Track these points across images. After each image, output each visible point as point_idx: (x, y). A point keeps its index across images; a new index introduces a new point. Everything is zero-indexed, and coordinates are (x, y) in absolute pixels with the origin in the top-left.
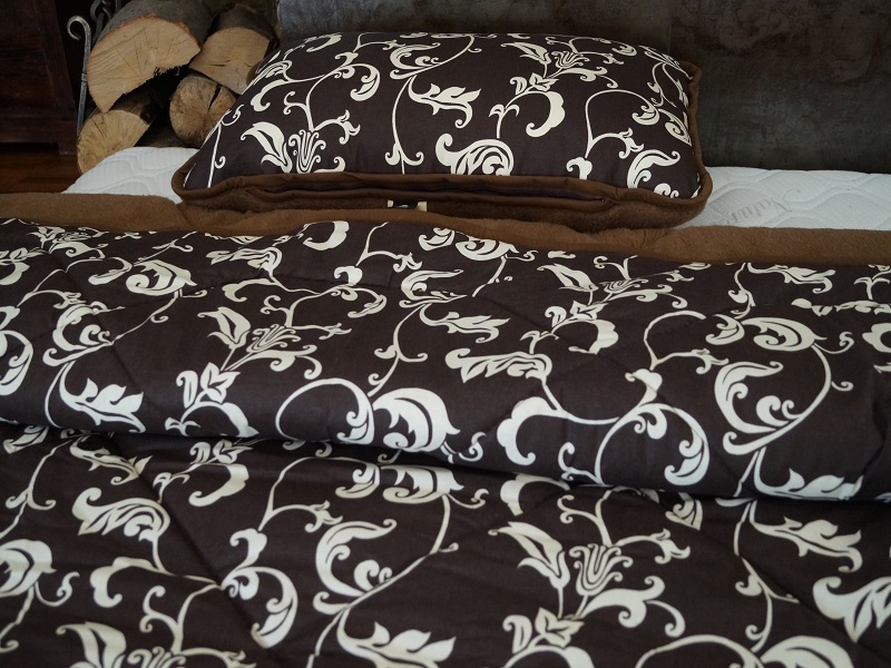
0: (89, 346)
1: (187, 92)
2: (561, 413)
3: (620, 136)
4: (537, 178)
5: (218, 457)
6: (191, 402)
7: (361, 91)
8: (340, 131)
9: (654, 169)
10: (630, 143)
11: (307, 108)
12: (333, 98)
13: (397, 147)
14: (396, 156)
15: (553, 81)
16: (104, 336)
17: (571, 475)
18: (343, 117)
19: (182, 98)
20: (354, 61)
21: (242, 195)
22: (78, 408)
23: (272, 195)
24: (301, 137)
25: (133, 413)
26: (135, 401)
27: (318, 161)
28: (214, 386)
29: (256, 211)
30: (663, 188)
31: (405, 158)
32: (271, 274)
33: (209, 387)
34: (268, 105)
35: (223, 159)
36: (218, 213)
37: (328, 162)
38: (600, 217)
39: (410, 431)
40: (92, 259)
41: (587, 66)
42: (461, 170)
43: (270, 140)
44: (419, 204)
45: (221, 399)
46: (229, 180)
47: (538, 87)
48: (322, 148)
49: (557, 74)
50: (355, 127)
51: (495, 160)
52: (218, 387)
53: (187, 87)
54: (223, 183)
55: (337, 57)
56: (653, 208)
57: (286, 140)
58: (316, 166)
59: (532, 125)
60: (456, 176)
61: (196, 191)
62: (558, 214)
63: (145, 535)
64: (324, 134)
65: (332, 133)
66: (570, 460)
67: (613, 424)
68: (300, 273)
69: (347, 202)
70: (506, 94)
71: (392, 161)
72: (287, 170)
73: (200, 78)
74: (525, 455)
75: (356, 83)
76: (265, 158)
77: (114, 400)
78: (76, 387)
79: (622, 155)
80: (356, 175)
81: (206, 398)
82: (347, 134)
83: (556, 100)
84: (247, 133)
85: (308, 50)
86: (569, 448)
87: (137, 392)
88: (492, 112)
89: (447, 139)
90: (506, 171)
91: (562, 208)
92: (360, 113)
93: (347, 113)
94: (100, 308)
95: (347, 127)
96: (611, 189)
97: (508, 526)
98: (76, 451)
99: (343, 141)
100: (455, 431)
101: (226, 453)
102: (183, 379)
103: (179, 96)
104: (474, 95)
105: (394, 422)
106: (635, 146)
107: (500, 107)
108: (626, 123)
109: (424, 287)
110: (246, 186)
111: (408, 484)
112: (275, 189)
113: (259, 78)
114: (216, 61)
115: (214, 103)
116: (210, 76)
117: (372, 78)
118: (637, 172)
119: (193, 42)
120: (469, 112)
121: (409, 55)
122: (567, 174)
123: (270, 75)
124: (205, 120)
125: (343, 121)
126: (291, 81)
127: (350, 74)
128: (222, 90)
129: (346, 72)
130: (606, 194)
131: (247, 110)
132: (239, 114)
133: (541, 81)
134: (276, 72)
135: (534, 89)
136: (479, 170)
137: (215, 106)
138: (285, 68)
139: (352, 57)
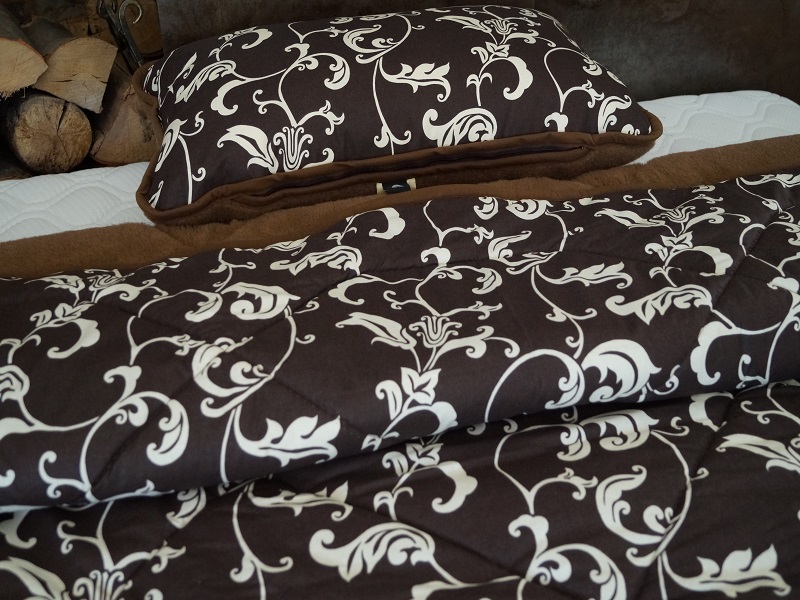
0: (251, 386)
1: (33, 114)
2: (736, 331)
3: (583, 88)
5: (418, 461)
6: (398, 412)
7: (335, 80)
8: (324, 123)
9: (618, 112)
10: (593, 93)
11: (283, 104)
12: (307, 90)
13: (385, 129)
14: (386, 138)
15: (507, 47)
16: (260, 371)
17: (746, 383)
18: (325, 108)
19: (28, 122)
20: (310, 52)
21: (227, 204)
22: (262, 454)
23: (261, 199)
24: (286, 134)
25: (331, 442)
26: (333, 428)
27: (307, 156)
28: (420, 389)
29: (243, 218)
30: (628, 129)
31: (394, 139)
32: (358, 273)
33: (415, 391)
34: (236, 107)
35: (202, 171)
36: (206, 228)
37: (317, 156)
38: (579, 163)
39: (618, 381)
40: (157, 298)
41: (520, 30)
42: (448, 142)
43: (253, 142)
44: (408, 181)
45: (429, 400)
46: (213, 191)
47: (497, 54)
48: (310, 142)
49: (504, 40)
50: (339, 115)
51: (479, 127)
52: (425, 389)
53: (33, 109)
54: (208, 196)
55: (287, 49)
56: (624, 148)
57: (270, 140)
58: (305, 161)
59: (507, 89)
60: (443, 148)
61: (174, 211)
62: (540, 167)
63: (415, 558)
64: (309, 127)
65: (320, 123)
66: (747, 370)
67: (778, 328)
68: (387, 265)
69: (336, 193)
70: (475, 65)
71: (381, 144)
72: (273, 170)
73: (46, 98)
74: (712, 375)
75: (325, 71)
76: (251, 162)
77: (306, 433)
78: (255, 431)
79: (591, 105)
80: (349, 163)
81: (414, 403)
82: (332, 124)
83: (519, 63)
84: (224, 138)
85: (244, 47)
86: (746, 359)
87: (333, 418)
88: (469, 83)
89: (432, 114)
90: (490, 137)
91: (545, 161)
92: (339, 101)
93: (328, 103)
94: (229, 345)
95: (331, 117)
96: (588, 137)
97: (726, 440)
98: (261, 502)
99: (329, 132)
100: (656, 370)
101: (424, 455)
102: (383, 391)
103: (25, 120)
104: (445, 69)
105: (604, 376)
106: (598, 95)
107: (473, 76)
108: (583, 78)
109: (510, 253)
110: (232, 194)
111: (611, 431)
112: (264, 192)
113: (198, 82)
114: (63, 77)
115: (63, 122)
116: (55, 94)
117: (340, 65)
118: (605, 118)
119: (40, 59)
120: (446, 85)
121: (362, 39)
122: (546, 130)
123: (213, 77)
124: (55, 142)
125: (325, 112)
126: (249, 80)
127: (314, 65)
128: (70, 107)
129: (309, 63)
130: (584, 142)
131: (212, 117)
132: (202, 121)
133: (497, 48)
134: (220, 73)
135: (495, 56)
136: (465, 139)
137: (64, 126)
138: (230, 68)
139: (304, 48)
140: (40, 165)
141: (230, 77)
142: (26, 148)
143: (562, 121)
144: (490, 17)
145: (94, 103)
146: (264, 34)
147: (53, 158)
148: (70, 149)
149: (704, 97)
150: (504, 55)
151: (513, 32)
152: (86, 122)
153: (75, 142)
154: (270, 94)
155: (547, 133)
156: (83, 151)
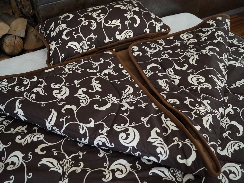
1: (8, 40)
3: (152, 21)
4: (140, 35)
7: (93, 27)
8: (92, 38)
9: (160, 27)
10: (154, 22)
11: (81, 35)
12: (86, 30)
13: (107, 38)
14: (107, 40)
15: (133, 13)
19: (7, 43)
20: (85, 20)
24: (83, 42)
27: (89, 47)
30: (163, 30)
31: (109, 40)
35: (63, 55)
37: (91, 47)
42: (122, 39)
43: (75, 46)
44: (113, 50)
48: (89, 44)
49: (132, 11)
50: (95, 36)
51: (129, 34)
53: (7, 39)
55: (79, 20)
56: (163, 35)
57: (79, 45)
58: (88, 49)
59: (135, 24)
60: (121, 41)
65: (91, 39)
70: (126, 19)
71: (106, 42)
73: (10, 36)
75: (90, 25)
76: (75, 51)
79: (154, 26)
80: (100, 48)
82: (94, 38)
83: (136, 17)
84: (68, 46)
85: (67, 20)
88: (125, 24)
89: (118, 33)
90: (131, 36)
92: (95, 33)
93: (92, 33)
95: (93, 37)
96: (154, 33)
99: (93, 40)
103: (6, 43)
104: (119, 21)
107: (126, 22)
108: (151, 19)
113: (57, 31)
114: (14, 30)
115: (16, 41)
116: (12, 34)
117: (93, 23)
118: (158, 28)
119: (8, 26)
120: (120, 25)
121: (97, 15)
122: (144, 33)
123: (61, 29)
124: (14, 47)
125: (92, 35)
126: (71, 29)
127: (87, 23)
128: (17, 37)
129: (86, 23)
130: (153, 35)
131: (63, 40)
132: (61, 42)
133: (130, 14)
134: (63, 28)
135: (131, 16)
136: (126, 38)
137: (16, 42)
138: (65, 26)
139: (83, 19)
140: (11, 53)
141: (66, 29)
142: (7, 50)
143: (148, 30)
144: (126, 5)
145: (23, 35)
146: (72, 16)
147: (14, 51)
148: (18, 48)
149: (174, 15)
150: (132, 15)
151: (133, 8)
152: (21, 40)
153: (19, 46)
154: (77, 33)
155: (145, 34)
156: (22, 48)
